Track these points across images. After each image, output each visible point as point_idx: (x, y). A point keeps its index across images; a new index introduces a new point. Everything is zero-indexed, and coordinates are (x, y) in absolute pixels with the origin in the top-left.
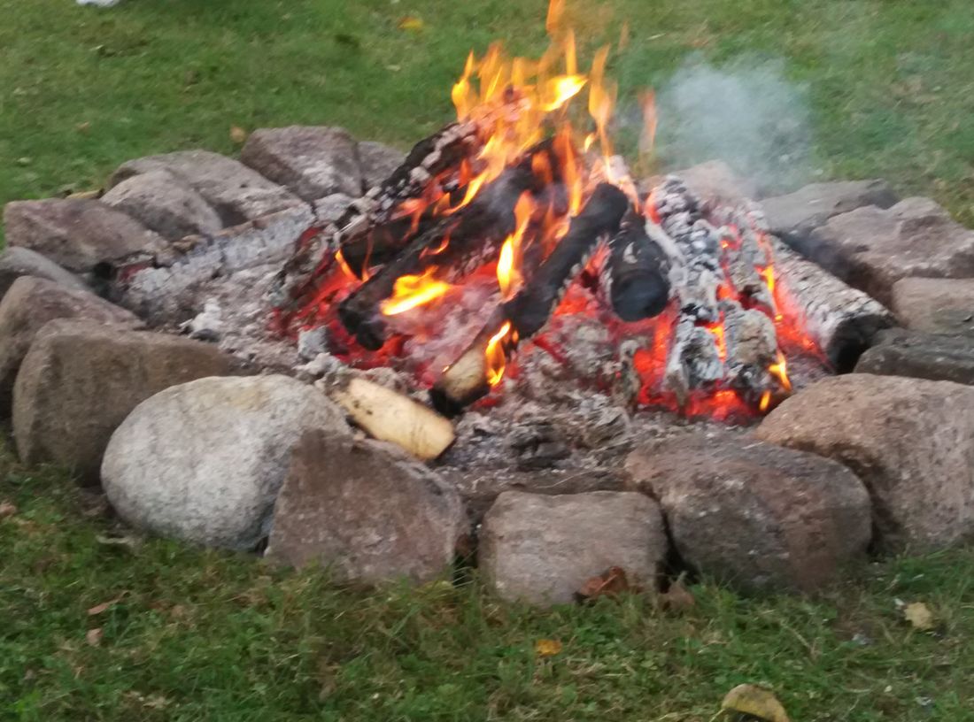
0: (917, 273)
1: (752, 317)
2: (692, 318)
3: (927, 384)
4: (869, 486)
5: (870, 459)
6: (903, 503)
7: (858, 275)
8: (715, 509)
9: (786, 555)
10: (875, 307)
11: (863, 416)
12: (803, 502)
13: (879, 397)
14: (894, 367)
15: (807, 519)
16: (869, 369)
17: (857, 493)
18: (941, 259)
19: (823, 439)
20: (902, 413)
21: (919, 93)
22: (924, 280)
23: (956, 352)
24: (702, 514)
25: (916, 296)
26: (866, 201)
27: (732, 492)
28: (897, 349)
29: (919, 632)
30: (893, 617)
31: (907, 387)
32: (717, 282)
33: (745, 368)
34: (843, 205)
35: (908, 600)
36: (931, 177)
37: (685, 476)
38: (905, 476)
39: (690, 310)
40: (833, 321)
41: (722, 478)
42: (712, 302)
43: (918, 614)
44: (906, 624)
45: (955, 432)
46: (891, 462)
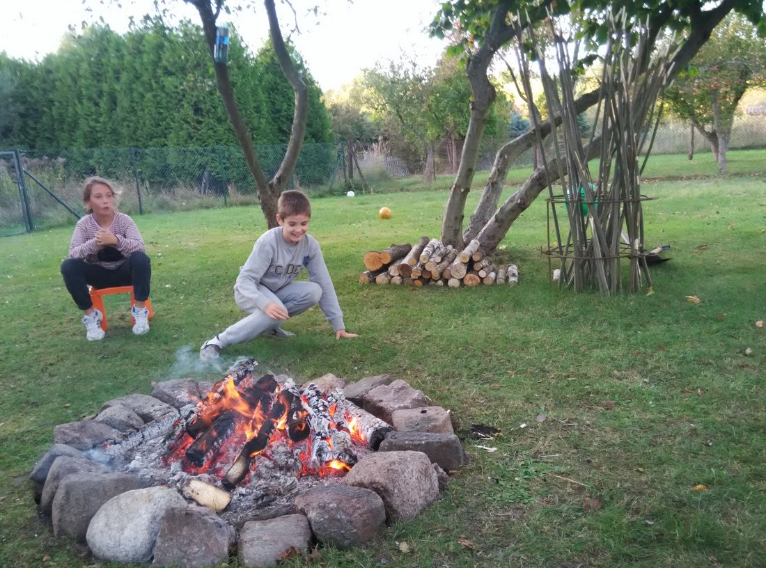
0: (400, 408)
1: (342, 434)
2: (320, 437)
3: (402, 453)
4: (383, 498)
5: (383, 487)
6: (396, 502)
7: (379, 412)
8: (327, 517)
9: (355, 530)
10: (384, 424)
11: (379, 470)
12: (359, 508)
13: (384, 462)
14: (392, 447)
15: (361, 515)
16: (384, 450)
17: (379, 501)
18: (407, 402)
19: (366, 481)
20: (393, 467)
21: (400, 340)
22: (402, 411)
23: (412, 438)
24: (322, 520)
25: (400, 417)
26: (381, 383)
27: (332, 509)
28: (392, 440)
29: (405, 554)
30: (395, 550)
31: (394, 455)
32: (328, 422)
33: (339, 455)
34: (374, 385)
35: (400, 541)
36: (405, 370)
37: (315, 505)
38: (396, 491)
39: (319, 434)
40: (370, 431)
41: (328, 504)
42: (327, 430)
43: (404, 547)
44: (400, 552)
45: (412, 471)
46: (390, 487)
